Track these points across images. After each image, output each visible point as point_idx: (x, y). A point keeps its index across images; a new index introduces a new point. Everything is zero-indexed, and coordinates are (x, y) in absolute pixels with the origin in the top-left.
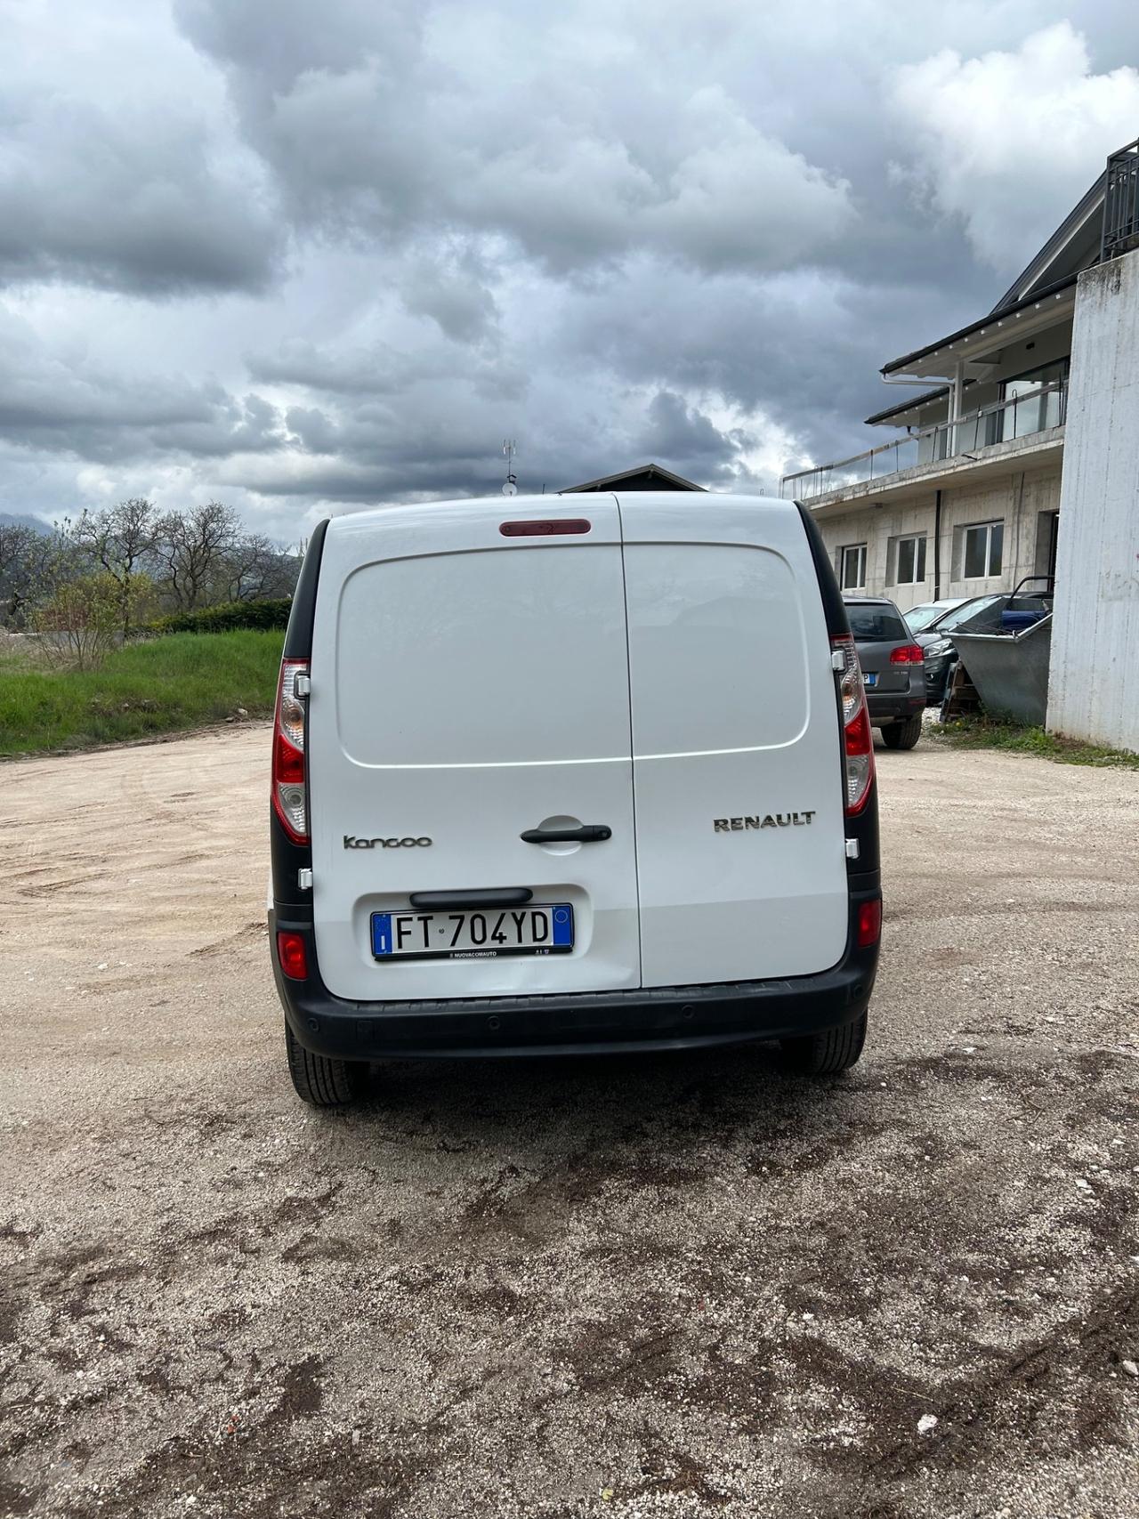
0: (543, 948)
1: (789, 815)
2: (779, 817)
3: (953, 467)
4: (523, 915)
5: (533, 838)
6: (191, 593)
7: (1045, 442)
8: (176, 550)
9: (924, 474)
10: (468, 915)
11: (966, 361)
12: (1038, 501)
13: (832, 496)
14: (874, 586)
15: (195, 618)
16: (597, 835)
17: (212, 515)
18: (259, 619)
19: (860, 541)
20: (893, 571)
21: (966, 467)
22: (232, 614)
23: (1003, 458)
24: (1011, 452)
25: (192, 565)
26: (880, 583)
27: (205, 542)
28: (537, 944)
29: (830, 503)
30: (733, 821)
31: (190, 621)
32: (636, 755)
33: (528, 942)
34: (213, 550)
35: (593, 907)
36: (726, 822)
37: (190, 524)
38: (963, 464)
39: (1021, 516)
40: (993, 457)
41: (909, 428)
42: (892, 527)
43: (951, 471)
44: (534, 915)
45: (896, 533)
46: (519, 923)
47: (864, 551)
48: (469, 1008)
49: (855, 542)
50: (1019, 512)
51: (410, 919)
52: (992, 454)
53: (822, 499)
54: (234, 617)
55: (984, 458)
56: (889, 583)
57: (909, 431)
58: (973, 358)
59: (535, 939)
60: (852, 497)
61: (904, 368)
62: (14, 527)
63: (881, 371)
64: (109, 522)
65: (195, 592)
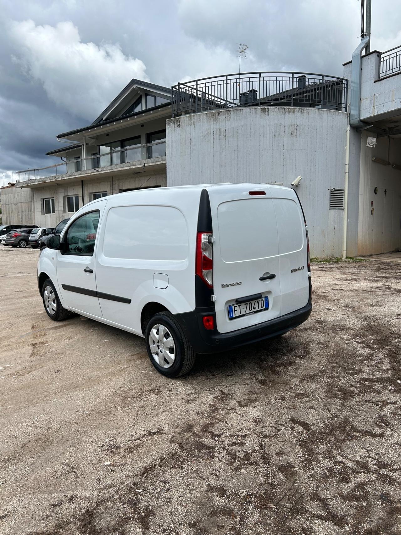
0: (263, 309)
3: (90, 173)
4: (259, 301)
5: (262, 279)
7: (123, 167)
9: (79, 175)
10: (248, 303)
11: (87, 137)
12: (119, 186)
13: (41, 180)
14: (59, 213)
16: (273, 277)
19: (51, 197)
20: (66, 207)
21: (95, 173)
23: (108, 171)
24: (111, 169)
26: (61, 212)
28: (262, 308)
29: (40, 183)
33: (260, 308)
35: (273, 296)
36: (293, 270)
38: (94, 172)
39: (113, 191)
40: (105, 171)
41: (61, 158)
42: (64, 192)
43: (90, 174)
44: (261, 300)
45: (66, 194)
46: (258, 303)
47: (53, 201)
48: (257, 327)
49: (49, 197)
50: (112, 189)
51: (236, 306)
52: (104, 170)
53: (36, 181)
55: (102, 171)
56: (65, 212)
57: (61, 159)
58: (90, 136)
59: (262, 307)
60: (49, 181)
61: (66, 137)
63: (57, 137)
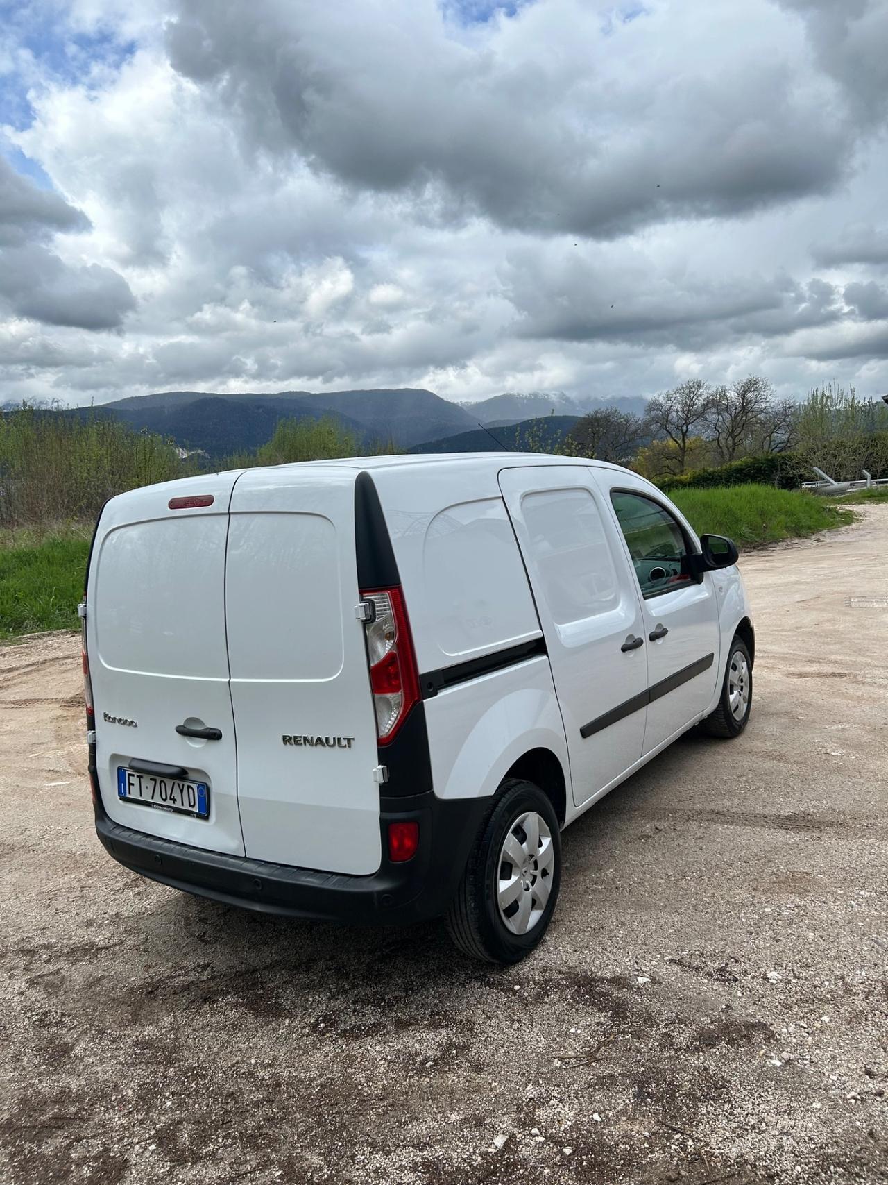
0: (194, 813)
1: (334, 739)
2: (327, 739)
4: (183, 786)
5: (182, 731)
6: (731, 450)
8: (720, 417)
10: (159, 780)
15: (714, 472)
16: (214, 736)
17: (749, 387)
18: (765, 471)
22: (743, 467)
25: (733, 427)
27: (744, 408)
28: (191, 809)
30: (295, 737)
31: (710, 474)
32: (234, 678)
33: (187, 807)
34: (750, 414)
35: (214, 790)
36: (290, 738)
37: (732, 394)
44: (188, 787)
46: (182, 791)
51: (133, 776)
54: (744, 469)
62: (607, 409)
64: (672, 399)
65: (734, 449)
